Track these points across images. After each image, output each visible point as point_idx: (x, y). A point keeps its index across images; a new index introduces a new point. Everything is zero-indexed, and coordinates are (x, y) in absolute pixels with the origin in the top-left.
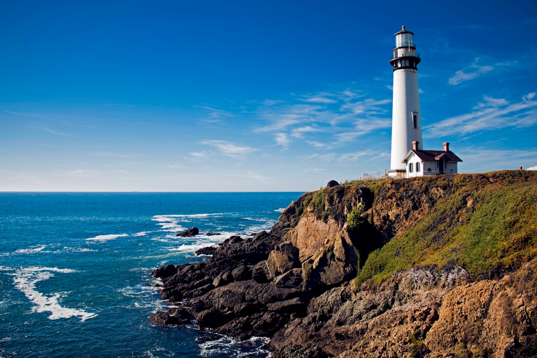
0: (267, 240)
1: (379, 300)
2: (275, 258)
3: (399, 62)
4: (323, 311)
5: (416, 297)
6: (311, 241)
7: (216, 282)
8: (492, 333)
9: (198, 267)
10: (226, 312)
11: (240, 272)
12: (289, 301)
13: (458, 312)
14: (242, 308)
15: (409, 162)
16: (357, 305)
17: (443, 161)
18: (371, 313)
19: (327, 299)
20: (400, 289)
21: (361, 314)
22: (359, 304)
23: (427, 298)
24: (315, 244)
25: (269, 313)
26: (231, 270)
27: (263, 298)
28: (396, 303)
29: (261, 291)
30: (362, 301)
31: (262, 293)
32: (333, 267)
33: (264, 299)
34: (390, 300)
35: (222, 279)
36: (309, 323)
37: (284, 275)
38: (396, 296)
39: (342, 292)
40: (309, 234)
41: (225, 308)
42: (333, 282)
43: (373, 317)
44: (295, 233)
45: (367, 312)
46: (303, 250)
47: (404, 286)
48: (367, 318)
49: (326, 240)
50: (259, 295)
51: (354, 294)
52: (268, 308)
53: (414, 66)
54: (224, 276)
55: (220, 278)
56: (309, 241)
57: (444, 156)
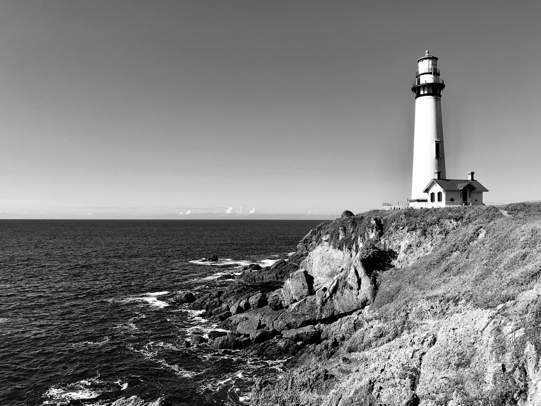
0: (285, 269)
1: (389, 328)
2: (291, 286)
3: (422, 89)
4: (335, 339)
5: (424, 326)
6: (326, 270)
7: (233, 309)
8: (484, 358)
9: (216, 295)
10: (242, 339)
11: (257, 300)
12: (303, 328)
13: (453, 338)
14: (257, 335)
15: (430, 192)
16: (367, 333)
17: (467, 190)
18: (381, 341)
19: (340, 327)
20: (410, 318)
21: (370, 342)
22: (370, 332)
23: (435, 328)
24: (329, 273)
25: (284, 340)
26: (248, 298)
27: (278, 325)
28: (406, 331)
29: (277, 319)
30: (373, 329)
31: (277, 320)
32: (346, 295)
33: (279, 327)
34: (399, 329)
35: (239, 306)
36: (322, 350)
37: (299, 303)
38: (406, 325)
39: (355, 321)
40: (324, 263)
41: (241, 335)
42: (347, 311)
43: (382, 345)
44: (311, 262)
45: (377, 340)
46: (319, 278)
47: (414, 316)
48: (376, 345)
49: (340, 269)
50: (275, 322)
51: (366, 323)
52: (282, 335)
53: (438, 92)
54: (242, 304)
55: (237, 306)
56: (324, 270)
57: (468, 185)
